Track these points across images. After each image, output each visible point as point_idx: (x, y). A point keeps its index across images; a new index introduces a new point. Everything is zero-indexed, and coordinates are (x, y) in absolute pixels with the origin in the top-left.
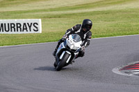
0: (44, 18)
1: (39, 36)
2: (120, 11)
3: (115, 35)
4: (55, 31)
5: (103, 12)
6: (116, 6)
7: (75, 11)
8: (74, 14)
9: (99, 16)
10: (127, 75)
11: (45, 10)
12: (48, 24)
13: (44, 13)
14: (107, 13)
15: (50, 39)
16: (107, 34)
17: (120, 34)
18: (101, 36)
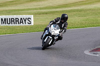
0: (35, 14)
1: (32, 27)
2: (90, 10)
3: (86, 27)
4: (43, 24)
5: (77, 10)
6: (87, 6)
7: (58, 10)
8: (57, 12)
9: (74, 13)
10: (95, 55)
11: (36, 9)
12: (38, 19)
13: (35, 11)
14: (81, 11)
15: (40, 29)
16: (81, 26)
17: (90, 26)
18: (76, 28)
